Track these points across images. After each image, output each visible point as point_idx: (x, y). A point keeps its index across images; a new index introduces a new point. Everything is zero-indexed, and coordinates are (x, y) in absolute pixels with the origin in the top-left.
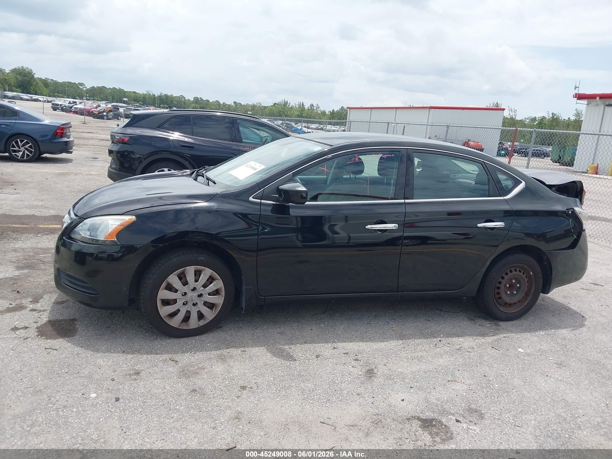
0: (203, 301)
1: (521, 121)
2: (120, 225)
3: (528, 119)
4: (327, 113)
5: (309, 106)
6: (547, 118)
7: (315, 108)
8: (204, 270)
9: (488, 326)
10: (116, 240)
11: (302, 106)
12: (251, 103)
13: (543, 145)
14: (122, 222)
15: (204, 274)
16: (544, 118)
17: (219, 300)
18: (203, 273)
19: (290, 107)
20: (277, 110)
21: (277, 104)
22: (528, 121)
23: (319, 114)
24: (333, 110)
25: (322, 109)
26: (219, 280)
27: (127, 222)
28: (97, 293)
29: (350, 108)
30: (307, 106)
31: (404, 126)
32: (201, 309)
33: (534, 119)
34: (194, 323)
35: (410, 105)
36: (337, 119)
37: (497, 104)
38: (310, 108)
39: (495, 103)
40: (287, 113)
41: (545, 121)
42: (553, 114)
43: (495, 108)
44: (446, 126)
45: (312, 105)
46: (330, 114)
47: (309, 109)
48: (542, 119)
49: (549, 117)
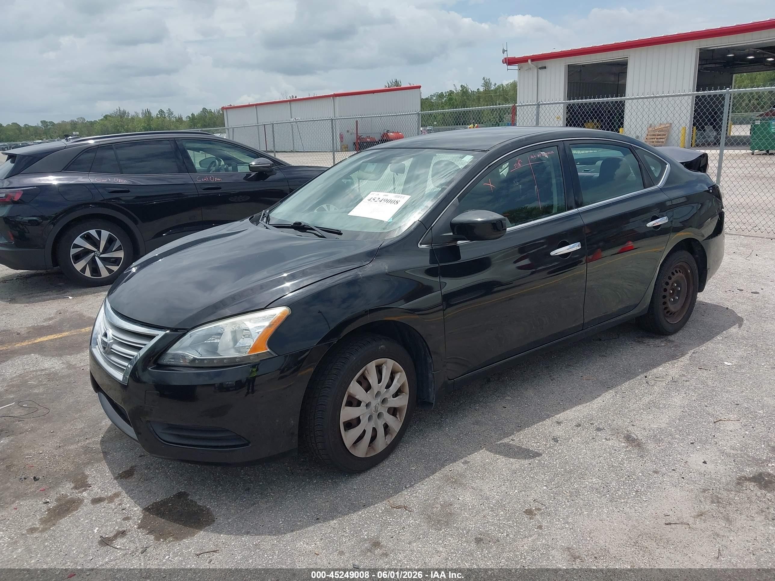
0: (387, 407)
1: (427, 99)
2: (270, 326)
3: (433, 96)
4: (184, 119)
5: (157, 112)
6: (455, 92)
7: (167, 115)
8: (385, 362)
9: (663, 344)
10: (269, 350)
11: (148, 114)
12: (68, 120)
13: (457, 125)
14: (272, 319)
15: (386, 369)
16: (452, 93)
17: (402, 401)
18: (385, 367)
19: (130, 118)
20: (111, 125)
21: (110, 116)
22: (434, 98)
23: (173, 122)
24: (192, 115)
25: (176, 114)
26: (401, 372)
27: (279, 318)
28: (247, 442)
29: (227, 108)
30: (154, 113)
31: (357, 122)
32: (387, 420)
33: (441, 96)
34: (382, 443)
35: (293, 96)
36: (199, 125)
37: (396, 81)
38: (159, 116)
39: (394, 81)
40: (128, 126)
41: (454, 96)
42: (462, 86)
43: (395, 87)
44: (415, 114)
45: (161, 112)
46: (189, 121)
47: (157, 117)
48: (450, 94)
49: (456, 91)
